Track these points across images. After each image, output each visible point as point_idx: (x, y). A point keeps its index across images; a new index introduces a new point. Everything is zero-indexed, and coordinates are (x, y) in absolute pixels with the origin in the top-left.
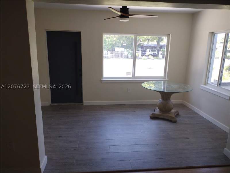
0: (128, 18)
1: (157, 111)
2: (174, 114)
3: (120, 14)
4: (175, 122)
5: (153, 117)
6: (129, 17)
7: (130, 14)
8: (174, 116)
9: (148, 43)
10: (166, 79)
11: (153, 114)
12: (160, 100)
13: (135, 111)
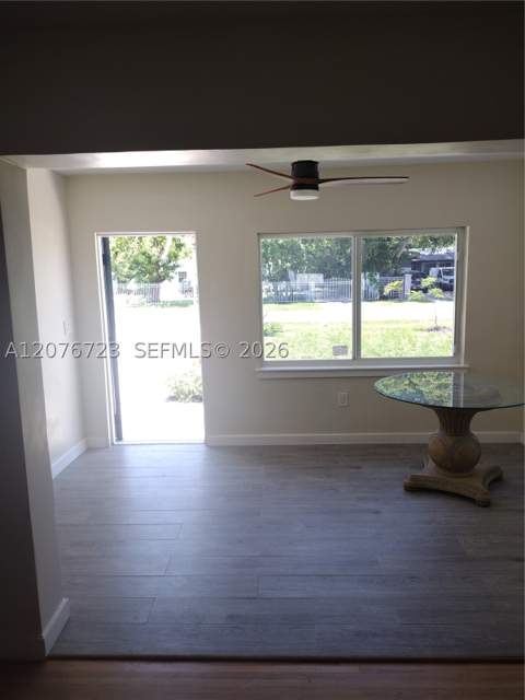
0: (317, 189)
1: (429, 469)
2: (485, 480)
3: (291, 181)
4: (486, 505)
5: (416, 488)
6: (320, 185)
7: (321, 177)
8: (484, 484)
9: (433, 250)
10: (462, 365)
11: (414, 478)
12: (437, 431)
13: (358, 468)
